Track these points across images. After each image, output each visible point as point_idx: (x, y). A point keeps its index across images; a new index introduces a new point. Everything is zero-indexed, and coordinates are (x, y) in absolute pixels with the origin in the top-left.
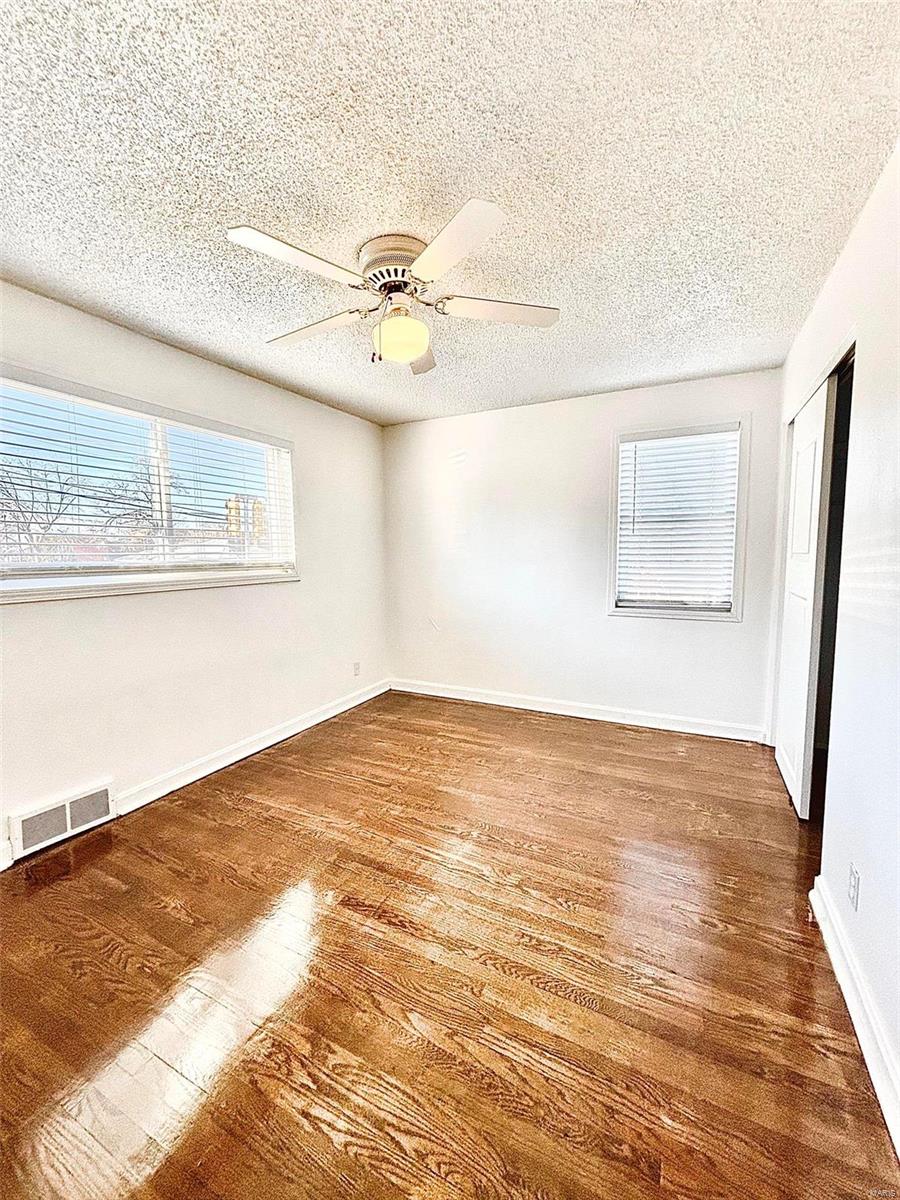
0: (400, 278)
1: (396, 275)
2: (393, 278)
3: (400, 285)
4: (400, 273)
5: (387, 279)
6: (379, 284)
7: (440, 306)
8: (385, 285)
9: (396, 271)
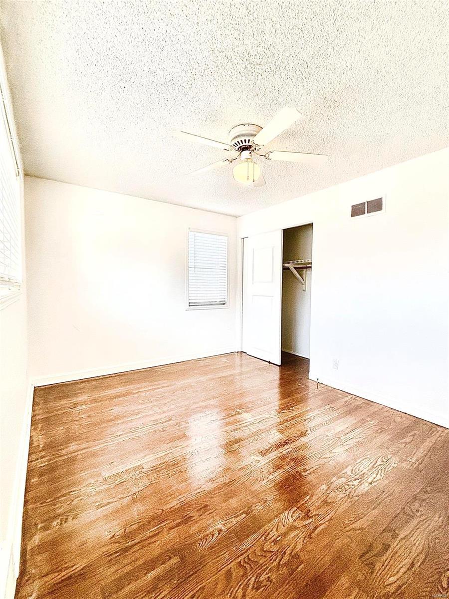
0: (247, 144)
1: (245, 143)
2: (244, 144)
3: (248, 147)
4: (247, 142)
5: (241, 145)
6: (238, 147)
7: (267, 156)
8: (241, 147)
9: (245, 140)
